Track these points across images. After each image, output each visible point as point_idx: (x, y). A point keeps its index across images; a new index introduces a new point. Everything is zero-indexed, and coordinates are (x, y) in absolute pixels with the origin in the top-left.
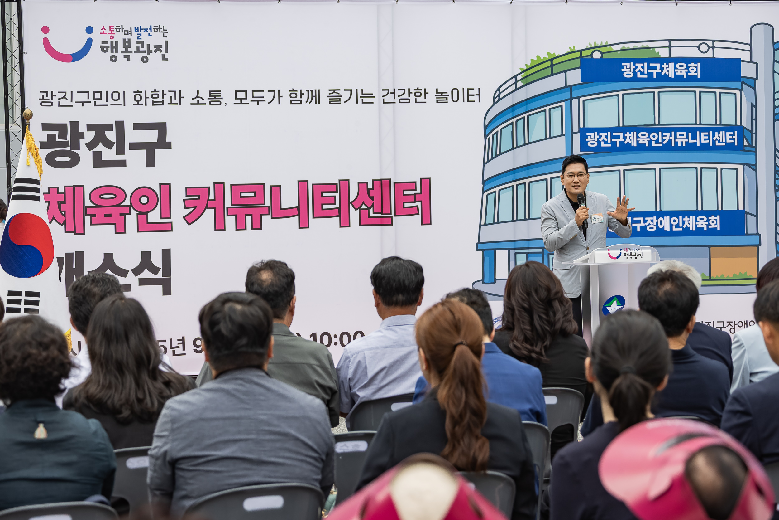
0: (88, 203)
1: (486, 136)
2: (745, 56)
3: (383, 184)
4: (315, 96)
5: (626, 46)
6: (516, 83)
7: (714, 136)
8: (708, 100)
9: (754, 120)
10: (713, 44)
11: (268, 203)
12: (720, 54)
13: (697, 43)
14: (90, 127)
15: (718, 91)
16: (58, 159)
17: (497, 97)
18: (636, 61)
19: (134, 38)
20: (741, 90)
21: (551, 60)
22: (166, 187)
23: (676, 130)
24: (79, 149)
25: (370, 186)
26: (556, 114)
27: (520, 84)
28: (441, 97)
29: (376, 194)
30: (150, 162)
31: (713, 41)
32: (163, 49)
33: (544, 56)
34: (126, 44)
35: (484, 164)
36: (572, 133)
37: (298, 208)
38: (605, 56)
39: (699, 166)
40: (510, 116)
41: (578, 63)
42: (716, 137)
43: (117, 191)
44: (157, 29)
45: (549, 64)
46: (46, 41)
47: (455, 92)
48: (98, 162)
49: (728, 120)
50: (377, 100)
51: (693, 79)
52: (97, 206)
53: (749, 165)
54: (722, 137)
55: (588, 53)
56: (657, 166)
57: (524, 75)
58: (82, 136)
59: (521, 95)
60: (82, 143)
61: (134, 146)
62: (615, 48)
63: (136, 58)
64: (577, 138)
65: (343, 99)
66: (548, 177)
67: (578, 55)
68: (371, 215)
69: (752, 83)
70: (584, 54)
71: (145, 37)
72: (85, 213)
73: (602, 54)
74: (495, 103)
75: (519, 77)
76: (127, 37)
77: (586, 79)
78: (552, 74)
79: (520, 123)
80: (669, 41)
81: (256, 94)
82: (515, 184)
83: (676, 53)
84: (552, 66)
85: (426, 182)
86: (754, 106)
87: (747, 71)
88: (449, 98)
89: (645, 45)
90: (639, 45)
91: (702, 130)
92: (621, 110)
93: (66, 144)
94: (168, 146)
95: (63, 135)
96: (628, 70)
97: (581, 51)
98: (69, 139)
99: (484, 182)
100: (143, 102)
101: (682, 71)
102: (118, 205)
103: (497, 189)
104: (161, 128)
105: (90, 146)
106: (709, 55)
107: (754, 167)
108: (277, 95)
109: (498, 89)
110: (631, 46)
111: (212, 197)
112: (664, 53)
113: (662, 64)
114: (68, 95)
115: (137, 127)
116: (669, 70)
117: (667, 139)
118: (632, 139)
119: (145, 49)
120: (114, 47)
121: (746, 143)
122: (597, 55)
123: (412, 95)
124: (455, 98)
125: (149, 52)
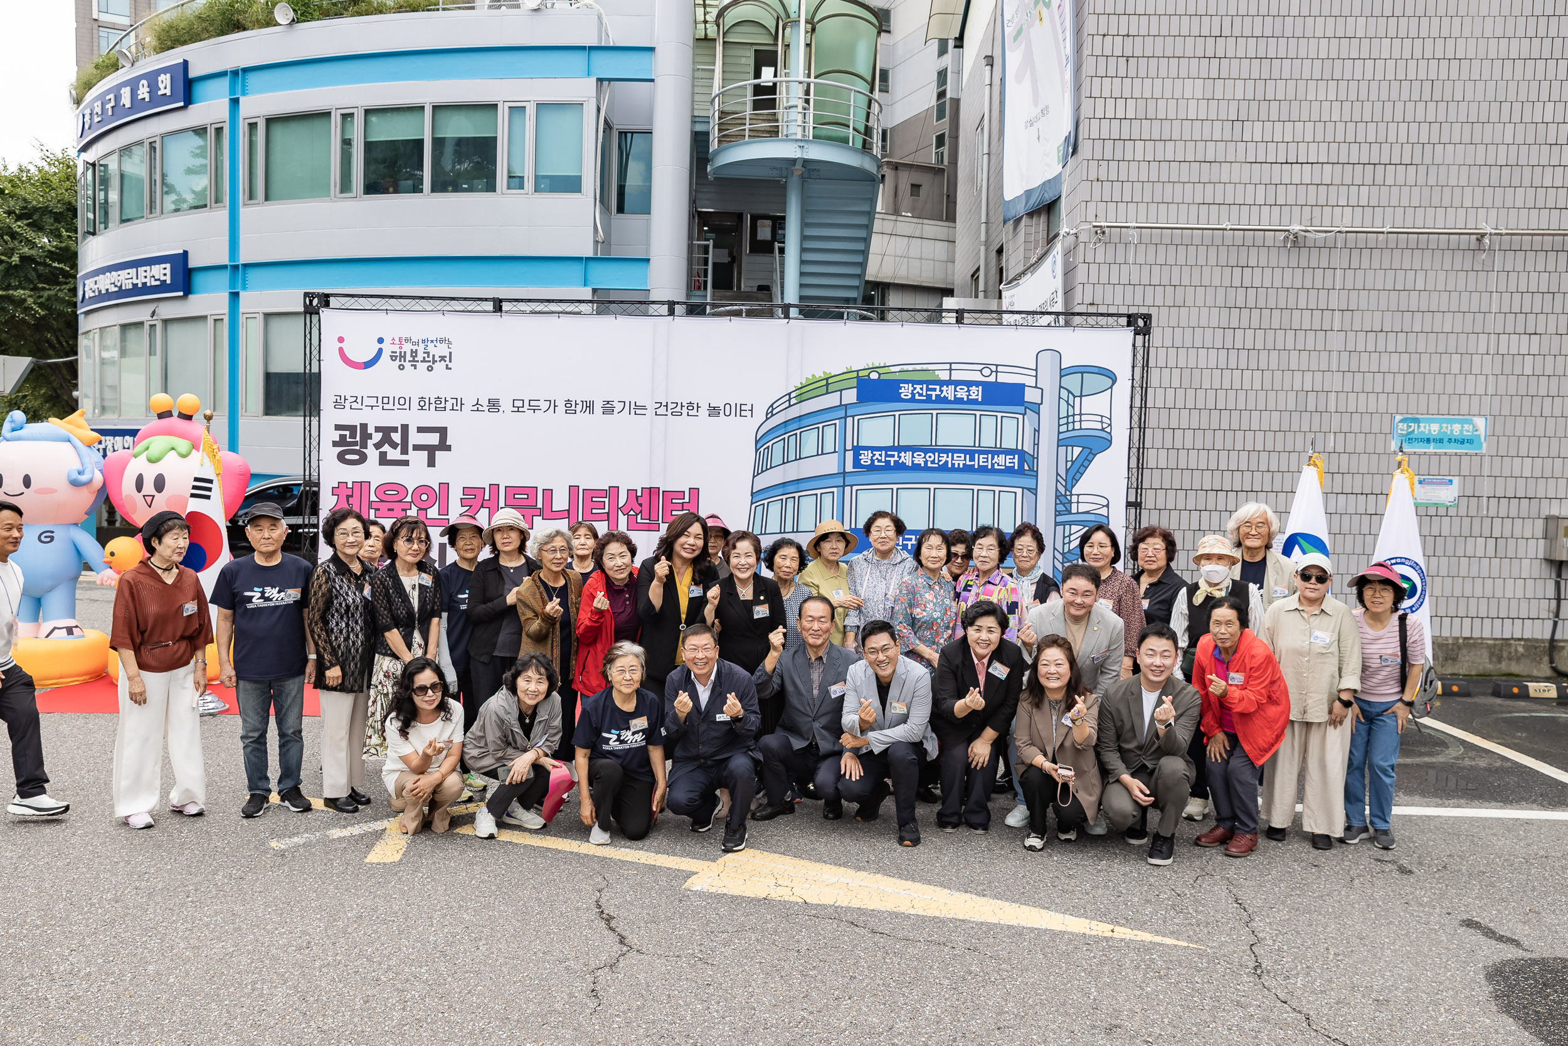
0: (373, 498)
1: (757, 450)
2: (1031, 381)
3: (652, 492)
4: (589, 406)
5: (905, 368)
6: (789, 400)
7: (993, 459)
8: (988, 423)
9: (1036, 444)
10: (996, 368)
11: (540, 505)
12: (1003, 378)
13: (980, 367)
14: (378, 429)
15: (999, 415)
16: (348, 457)
17: (770, 413)
18: (914, 382)
19: (421, 349)
20: (1024, 415)
21: (827, 379)
22: (445, 486)
23: (954, 452)
24: (366, 448)
25: (639, 494)
26: (829, 432)
27: (793, 401)
28: (714, 411)
29: (645, 501)
30: (431, 463)
31: (997, 366)
32: (447, 359)
33: (820, 374)
34: (414, 353)
35: (754, 477)
36: (845, 450)
37: (568, 511)
38: (883, 377)
39: (976, 488)
40: (782, 431)
41: (854, 383)
42: (996, 459)
43: (400, 488)
44: (442, 341)
45: (824, 382)
46: (341, 350)
47: (728, 407)
48: (384, 460)
49: (1009, 443)
50: (650, 412)
51: (975, 402)
52: (382, 501)
53: (1029, 489)
54: (1001, 461)
55: (866, 373)
56: (932, 487)
57: (798, 392)
58: (370, 436)
59: (794, 412)
60: (370, 443)
61: (417, 448)
62: (893, 369)
63: (422, 367)
64: (850, 455)
65: (616, 410)
66: (819, 492)
67: (855, 375)
68: (639, 520)
69: (1036, 408)
70: (861, 374)
71: (431, 348)
72: (370, 507)
73: (880, 374)
74: (767, 419)
75: (793, 395)
76: (414, 348)
77: (862, 398)
78: (827, 393)
79: (793, 439)
80: (951, 364)
81: (532, 403)
82: (784, 497)
83: (956, 376)
84: (827, 385)
85: (695, 492)
86: (1037, 431)
87: (1031, 396)
88: (722, 412)
89: (925, 367)
90: (919, 367)
91: (980, 453)
92: (897, 429)
93: (355, 444)
94: (449, 448)
95: (353, 436)
96: (906, 391)
97: (858, 371)
98: (358, 439)
99: (752, 494)
100: (427, 407)
101: (962, 394)
102: (400, 501)
103: (766, 502)
104: (443, 431)
105: (378, 446)
106: (992, 379)
107: (1034, 491)
108: (553, 405)
109: (772, 406)
110: (910, 368)
111: (487, 497)
112: (944, 376)
113: (941, 386)
114: (359, 400)
115: (421, 430)
116: (949, 392)
117: (944, 460)
118: (907, 458)
119: (431, 359)
120: (403, 356)
121: (1026, 468)
122: (874, 376)
123: (685, 409)
124: (727, 413)
125: (434, 361)
